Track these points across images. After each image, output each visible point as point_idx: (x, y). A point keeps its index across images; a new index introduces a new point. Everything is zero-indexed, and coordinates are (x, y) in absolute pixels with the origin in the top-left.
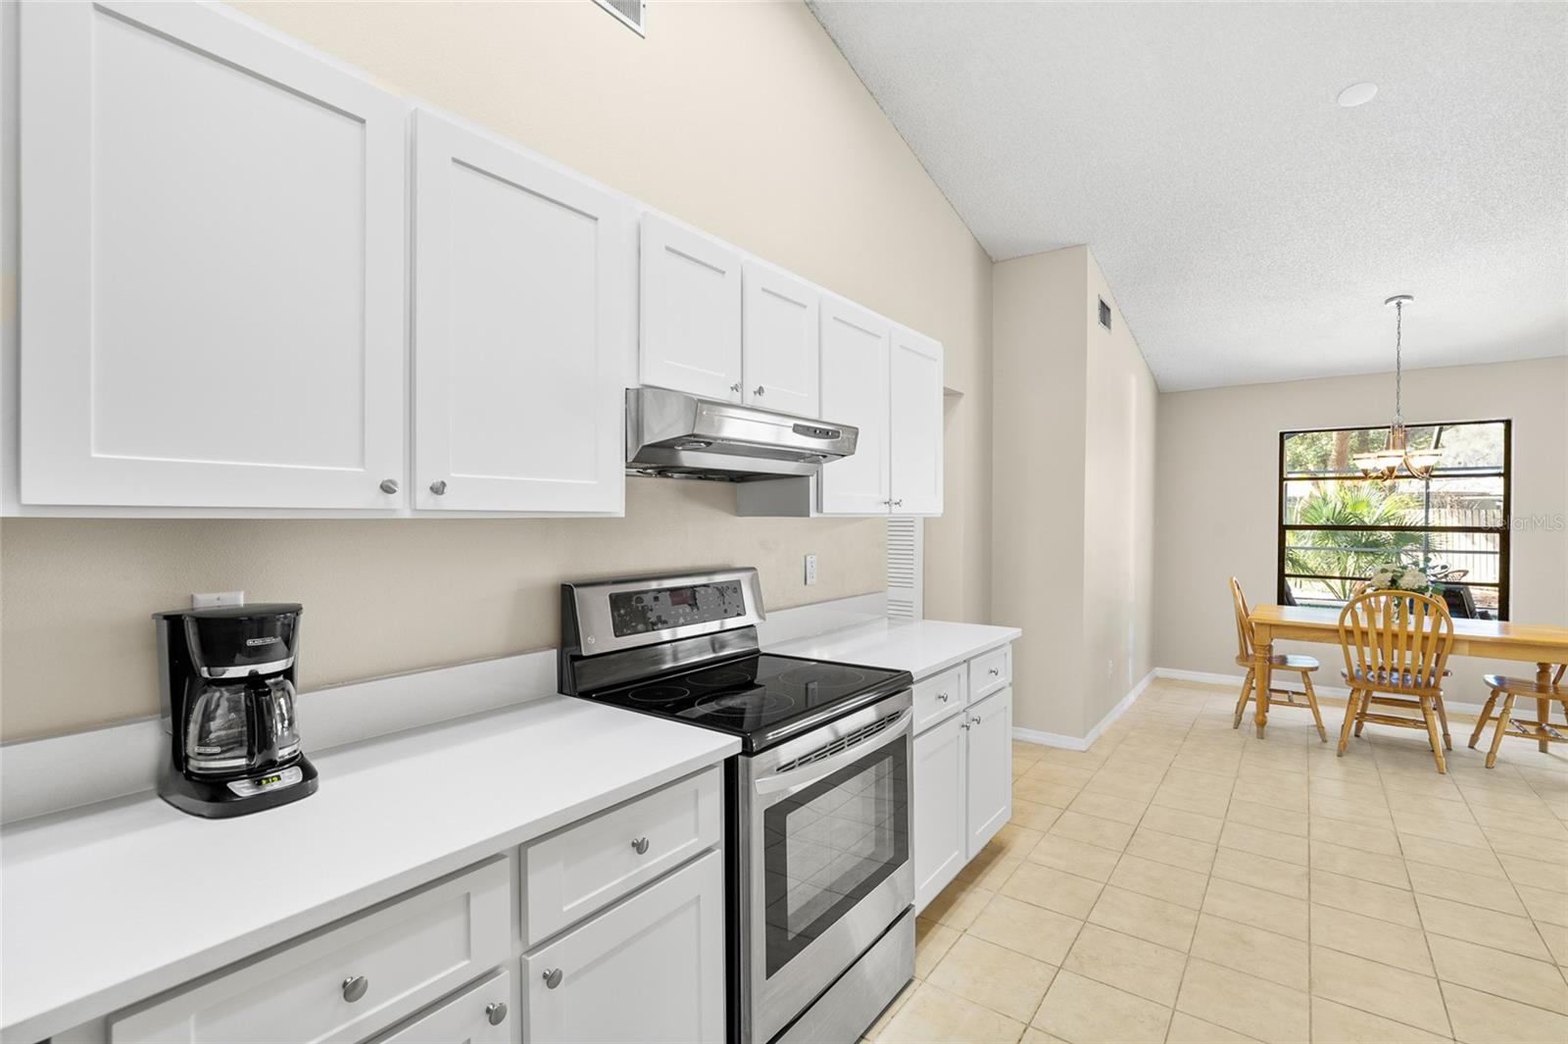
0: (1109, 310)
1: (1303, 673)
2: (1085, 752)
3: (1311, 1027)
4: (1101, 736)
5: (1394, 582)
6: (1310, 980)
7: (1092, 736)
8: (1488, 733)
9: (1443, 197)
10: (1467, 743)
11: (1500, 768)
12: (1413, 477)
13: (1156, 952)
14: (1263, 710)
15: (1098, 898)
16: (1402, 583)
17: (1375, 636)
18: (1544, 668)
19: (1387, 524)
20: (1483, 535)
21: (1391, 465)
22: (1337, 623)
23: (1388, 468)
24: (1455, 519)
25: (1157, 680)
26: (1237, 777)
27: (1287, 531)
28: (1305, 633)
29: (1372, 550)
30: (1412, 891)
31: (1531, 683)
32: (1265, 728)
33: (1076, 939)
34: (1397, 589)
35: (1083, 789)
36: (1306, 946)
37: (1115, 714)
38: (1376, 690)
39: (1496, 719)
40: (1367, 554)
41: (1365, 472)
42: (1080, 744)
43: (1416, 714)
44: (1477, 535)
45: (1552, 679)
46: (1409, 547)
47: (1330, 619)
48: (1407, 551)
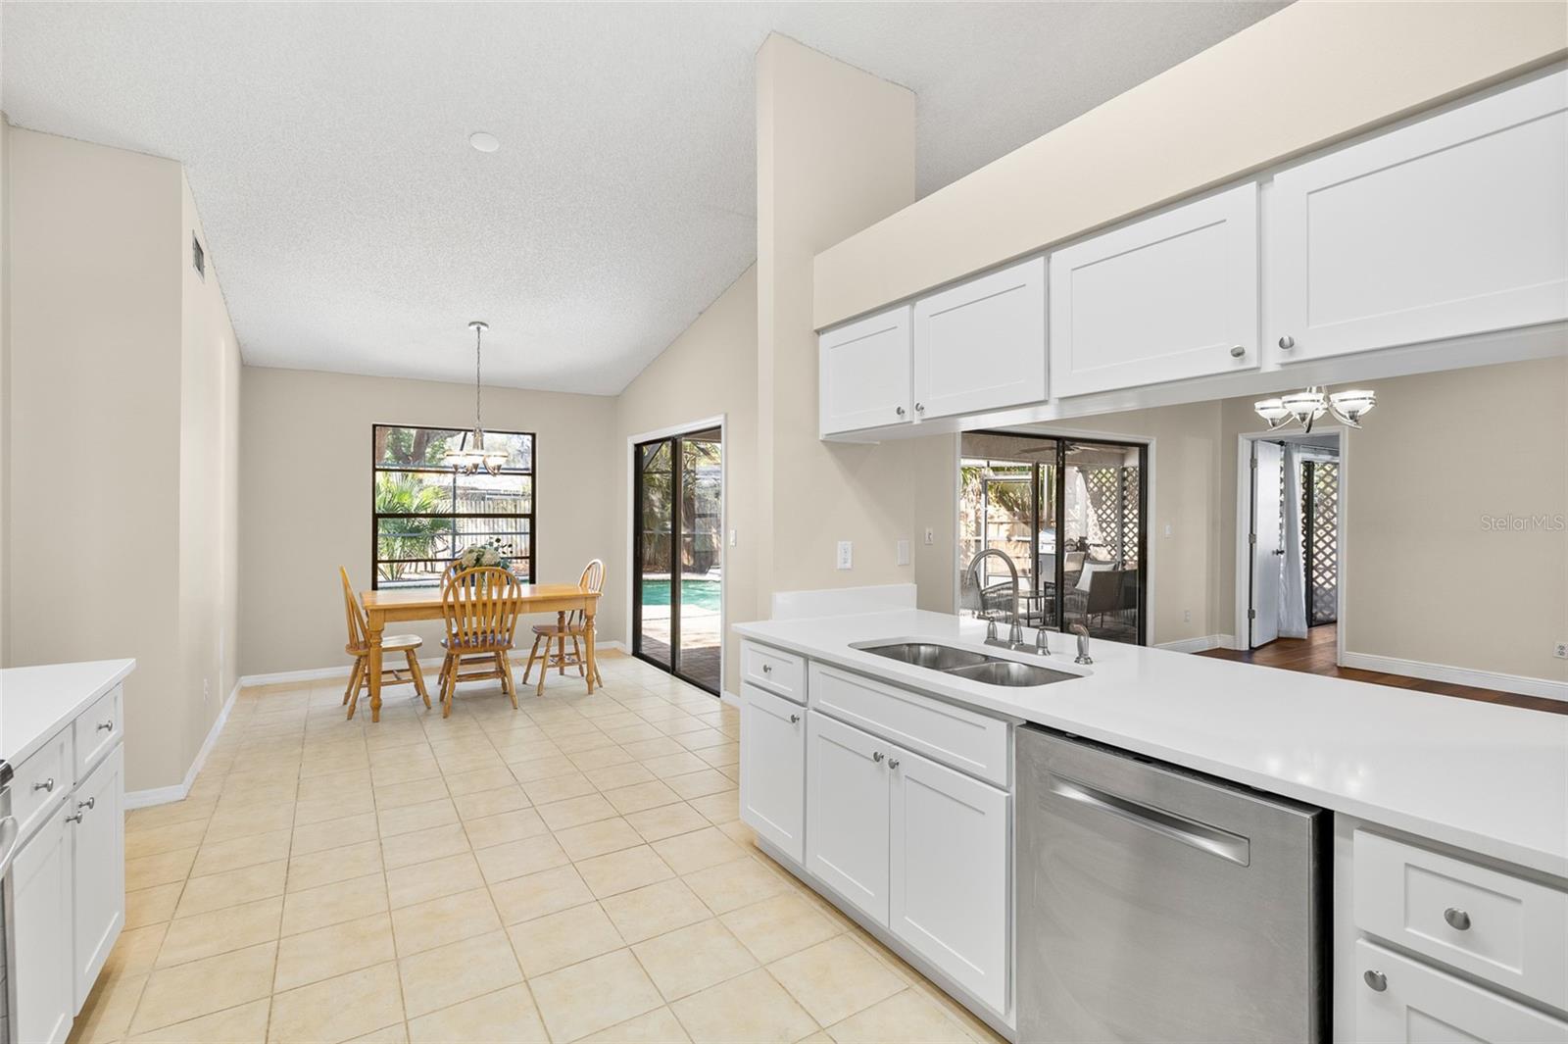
0: (202, 253)
1: (406, 651)
2: (185, 800)
3: (516, 955)
4: (199, 774)
5: (478, 560)
6: (500, 917)
7: (189, 778)
8: (536, 669)
9: (523, 253)
10: (521, 681)
11: (545, 693)
12: (488, 473)
13: (365, 977)
14: (375, 694)
15: (276, 959)
16: (484, 560)
17: (470, 608)
18: (562, 614)
19: (424, 512)
20: (482, 519)
21: (476, 462)
22: (441, 600)
23: (474, 465)
24: (465, 508)
25: (245, 691)
26: (371, 766)
27: (379, 519)
28: (415, 613)
29: (416, 535)
30: (533, 806)
31: (554, 627)
32: (381, 711)
33: (269, 1022)
34: (481, 566)
35: (202, 844)
36: (486, 889)
37: (210, 743)
38: (463, 653)
39: (541, 658)
40: (412, 538)
41: (456, 467)
42: (177, 792)
43: (491, 667)
44: (479, 519)
45: (566, 623)
46: (440, 531)
47: (435, 597)
48: (439, 535)
